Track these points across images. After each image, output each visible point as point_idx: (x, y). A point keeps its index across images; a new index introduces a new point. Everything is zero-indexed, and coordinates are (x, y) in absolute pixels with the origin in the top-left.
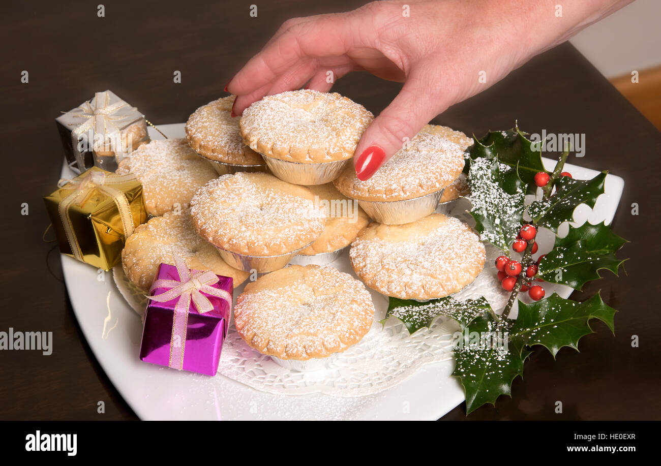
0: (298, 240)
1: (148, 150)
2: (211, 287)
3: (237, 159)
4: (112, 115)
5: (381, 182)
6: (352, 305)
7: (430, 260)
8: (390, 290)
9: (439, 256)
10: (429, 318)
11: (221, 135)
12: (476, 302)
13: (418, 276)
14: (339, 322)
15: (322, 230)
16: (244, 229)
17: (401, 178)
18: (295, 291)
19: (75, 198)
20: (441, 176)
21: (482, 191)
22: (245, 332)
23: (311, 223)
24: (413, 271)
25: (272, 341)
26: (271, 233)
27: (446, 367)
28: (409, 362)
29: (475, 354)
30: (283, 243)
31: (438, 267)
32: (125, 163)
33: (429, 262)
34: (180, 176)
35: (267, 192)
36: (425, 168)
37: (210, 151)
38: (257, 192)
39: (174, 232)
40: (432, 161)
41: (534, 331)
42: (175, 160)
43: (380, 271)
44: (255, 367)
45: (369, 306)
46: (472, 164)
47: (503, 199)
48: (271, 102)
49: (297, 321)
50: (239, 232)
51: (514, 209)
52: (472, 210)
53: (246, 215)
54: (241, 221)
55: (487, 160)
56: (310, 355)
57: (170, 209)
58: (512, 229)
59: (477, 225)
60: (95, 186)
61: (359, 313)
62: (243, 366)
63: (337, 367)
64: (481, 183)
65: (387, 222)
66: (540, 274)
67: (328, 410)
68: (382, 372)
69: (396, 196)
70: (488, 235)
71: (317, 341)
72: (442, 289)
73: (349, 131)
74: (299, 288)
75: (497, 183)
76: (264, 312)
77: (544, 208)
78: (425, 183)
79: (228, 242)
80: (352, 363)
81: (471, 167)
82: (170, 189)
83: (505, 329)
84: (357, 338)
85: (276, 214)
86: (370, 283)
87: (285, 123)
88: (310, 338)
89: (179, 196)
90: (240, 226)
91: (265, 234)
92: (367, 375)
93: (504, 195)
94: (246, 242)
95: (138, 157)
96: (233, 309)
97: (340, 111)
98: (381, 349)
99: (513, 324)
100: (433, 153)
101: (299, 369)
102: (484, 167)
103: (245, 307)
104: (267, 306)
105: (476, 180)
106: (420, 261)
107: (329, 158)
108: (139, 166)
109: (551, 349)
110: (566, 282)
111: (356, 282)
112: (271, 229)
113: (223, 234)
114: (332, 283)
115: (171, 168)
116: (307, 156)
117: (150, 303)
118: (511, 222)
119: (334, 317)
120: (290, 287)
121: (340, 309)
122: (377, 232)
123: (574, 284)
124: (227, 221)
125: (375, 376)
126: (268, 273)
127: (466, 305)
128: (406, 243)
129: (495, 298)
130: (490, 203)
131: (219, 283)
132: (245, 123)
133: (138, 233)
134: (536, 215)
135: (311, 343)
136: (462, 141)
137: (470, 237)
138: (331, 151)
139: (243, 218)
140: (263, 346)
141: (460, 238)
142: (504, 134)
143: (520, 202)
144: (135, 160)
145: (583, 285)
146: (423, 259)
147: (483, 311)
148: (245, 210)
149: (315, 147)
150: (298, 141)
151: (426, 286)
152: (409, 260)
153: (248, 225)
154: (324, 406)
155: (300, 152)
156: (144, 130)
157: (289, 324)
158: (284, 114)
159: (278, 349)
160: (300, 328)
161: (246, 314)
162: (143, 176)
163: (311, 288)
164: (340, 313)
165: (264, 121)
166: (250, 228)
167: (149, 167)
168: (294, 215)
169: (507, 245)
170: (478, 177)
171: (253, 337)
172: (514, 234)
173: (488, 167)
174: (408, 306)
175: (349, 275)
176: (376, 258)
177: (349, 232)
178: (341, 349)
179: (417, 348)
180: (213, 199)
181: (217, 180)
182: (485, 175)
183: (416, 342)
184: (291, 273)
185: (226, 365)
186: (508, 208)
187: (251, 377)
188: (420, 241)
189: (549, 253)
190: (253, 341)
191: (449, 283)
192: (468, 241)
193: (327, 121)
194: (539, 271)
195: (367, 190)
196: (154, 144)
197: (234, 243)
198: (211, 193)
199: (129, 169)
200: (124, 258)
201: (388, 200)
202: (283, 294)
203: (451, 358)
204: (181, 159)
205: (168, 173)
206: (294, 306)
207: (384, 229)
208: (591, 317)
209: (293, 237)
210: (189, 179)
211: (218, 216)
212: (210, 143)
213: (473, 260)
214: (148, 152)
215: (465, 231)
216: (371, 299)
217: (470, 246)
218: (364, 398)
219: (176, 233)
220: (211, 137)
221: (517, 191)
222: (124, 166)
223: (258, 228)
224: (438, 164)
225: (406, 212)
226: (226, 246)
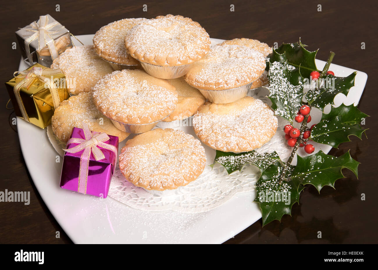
0: (159, 115)
1: (71, 53)
2: (104, 143)
3: (124, 61)
4: (49, 31)
5: (213, 78)
6: (192, 156)
7: (242, 127)
8: (217, 146)
9: (248, 125)
10: (241, 165)
11: (114, 46)
12: (271, 155)
13: (235, 138)
14: (184, 166)
15: (175, 108)
16: (125, 107)
17: (225, 75)
18: (157, 146)
19: (24, 83)
20: (251, 74)
21: (276, 83)
22: (125, 172)
23: (168, 103)
24: (231, 134)
25: (141, 178)
26: (142, 110)
27: (250, 196)
28: (228, 191)
29: (269, 188)
30: (150, 116)
31: (247, 132)
32: (57, 60)
33: (242, 129)
34: (90, 70)
35: (141, 83)
36: (240, 69)
37: (107, 56)
38: (135, 83)
39: (84, 106)
40: (245, 64)
41: (307, 175)
42: (87, 59)
43: (211, 134)
44: (132, 193)
45: (203, 156)
46: (271, 66)
47: (290, 88)
48: (145, 26)
49: (157, 166)
50: (123, 109)
51: (296, 95)
52: (270, 96)
53: (127, 98)
54: (124, 102)
55: (280, 63)
56: (165, 188)
57: (83, 90)
58: (295, 108)
59: (273, 105)
60: (36, 76)
61: (196, 161)
62: (124, 192)
63: (183, 193)
64: (276, 78)
65: (216, 102)
66: (312, 137)
67: (176, 222)
68: (210, 197)
69: (221, 87)
70: (279, 111)
71: (169, 179)
72: (249, 146)
73: (193, 46)
74: (160, 144)
75: (286, 78)
76: (137, 160)
77: (316, 95)
78: (240, 79)
79: (115, 115)
80: (192, 191)
81: (270, 68)
82: (83, 78)
83: (289, 172)
84: (195, 177)
85: (146, 98)
86: (204, 141)
87: (153, 40)
88: (165, 177)
89: (88, 83)
90: (123, 105)
91: (139, 110)
92: (201, 199)
93: (291, 86)
94: (126, 115)
95: (65, 57)
96: (118, 157)
97: (188, 33)
98: (210, 183)
99: (294, 169)
100: (246, 59)
101: (159, 195)
102: (279, 68)
103: (125, 156)
104: (139, 156)
105: (273, 76)
106: (236, 128)
107: (179, 63)
108: (65, 63)
109: (317, 187)
110: (328, 143)
111: (195, 140)
112: (142, 107)
113: (113, 110)
114: (180, 141)
115: (84, 64)
116: (166, 62)
117: (65, 154)
118: (294, 103)
119: (181, 164)
120: (154, 143)
121: (185, 159)
122: (210, 108)
123: (333, 144)
124: (115, 102)
125: (206, 200)
126: (140, 134)
127: (264, 156)
128: (228, 116)
129: (283, 151)
130: (281, 91)
131: (110, 140)
132: (128, 40)
133: (62, 106)
134: (310, 99)
135: (166, 180)
136: (265, 50)
137: (268, 113)
138: (181, 58)
139: (125, 100)
140: (136, 181)
141: (262, 113)
142: (292, 45)
143: (301, 90)
144: (62, 59)
145: (339, 145)
146: (238, 127)
147: (275, 160)
148: (127, 94)
149: (171, 56)
150: (160, 52)
151: (239, 144)
152: (229, 127)
153: (128, 104)
154: (173, 219)
155: (161, 59)
156: (69, 39)
157: (152, 168)
158: (152, 34)
159: (145, 183)
160: (159, 170)
161: (126, 160)
162: (67, 70)
163: (167, 144)
164: (184, 161)
165: (139, 38)
166: (129, 106)
167: (71, 64)
168: (157, 98)
169: (291, 118)
170: (274, 74)
171: (130, 175)
172: (296, 111)
173: (281, 68)
174: (228, 156)
175: (191, 136)
176: (209, 125)
177: (192, 108)
178: (184, 184)
179: (233, 182)
180: (107, 87)
181: (111, 74)
182: (279, 73)
183: (232, 179)
184: (155, 134)
185: (113, 191)
186: (293, 94)
187: (129, 199)
188: (237, 114)
189: (318, 124)
190: (130, 178)
191: (254, 143)
192: (267, 115)
193: (179, 39)
194: (311, 135)
195: (204, 83)
196: (75, 49)
197: (119, 116)
198: (106, 83)
199: (59, 64)
200: (53, 122)
201: (217, 90)
202: (150, 148)
203: (254, 190)
204: (91, 59)
205: (82, 68)
206: (156, 156)
207: (214, 107)
208: (343, 167)
209: (156, 112)
210: (95, 72)
211: (110, 98)
212: (107, 50)
213: (270, 128)
214: (71, 54)
215: (265, 108)
216: (204, 152)
217: (268, 118)
218: (199, 214)
219: (85, 106)
220: (108, 47)
221: (299, 83)
222: (56, 63)
223: (134, 107)
224: (249, 66)
225: (228, 96)
226: (114, 118)
